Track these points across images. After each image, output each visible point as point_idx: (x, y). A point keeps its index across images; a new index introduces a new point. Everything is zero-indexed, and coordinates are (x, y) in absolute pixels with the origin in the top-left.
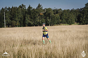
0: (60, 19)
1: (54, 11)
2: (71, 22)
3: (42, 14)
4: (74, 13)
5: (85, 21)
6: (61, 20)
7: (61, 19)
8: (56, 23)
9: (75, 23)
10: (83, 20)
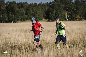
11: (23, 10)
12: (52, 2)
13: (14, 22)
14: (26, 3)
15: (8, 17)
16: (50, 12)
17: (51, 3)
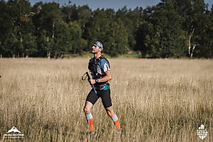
0: (83, 37)
1: (65, 10)
2: (117, 47)
3: (26, 18)
4: (127, 19)
5: (157, 47)
6: (86, 42)
7: (85, 39)
8: (71, 48)
9: (130, 52)
10: (153, 43)
11: (77, 26)
12: (154, 8)
13: (52, 57)
14: (86, 7)
15: (39, 44)
16: (148, 32)
17: (149, 10)
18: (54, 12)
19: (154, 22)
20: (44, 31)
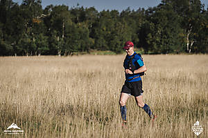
12: (155, 9)
13: (62, 55)
14: (93, 9)
15: (50, 43)
16: (149, 31)
17: (151, 10)
18: (64, 14)
19: (156, 22)
20: (55, 31)
